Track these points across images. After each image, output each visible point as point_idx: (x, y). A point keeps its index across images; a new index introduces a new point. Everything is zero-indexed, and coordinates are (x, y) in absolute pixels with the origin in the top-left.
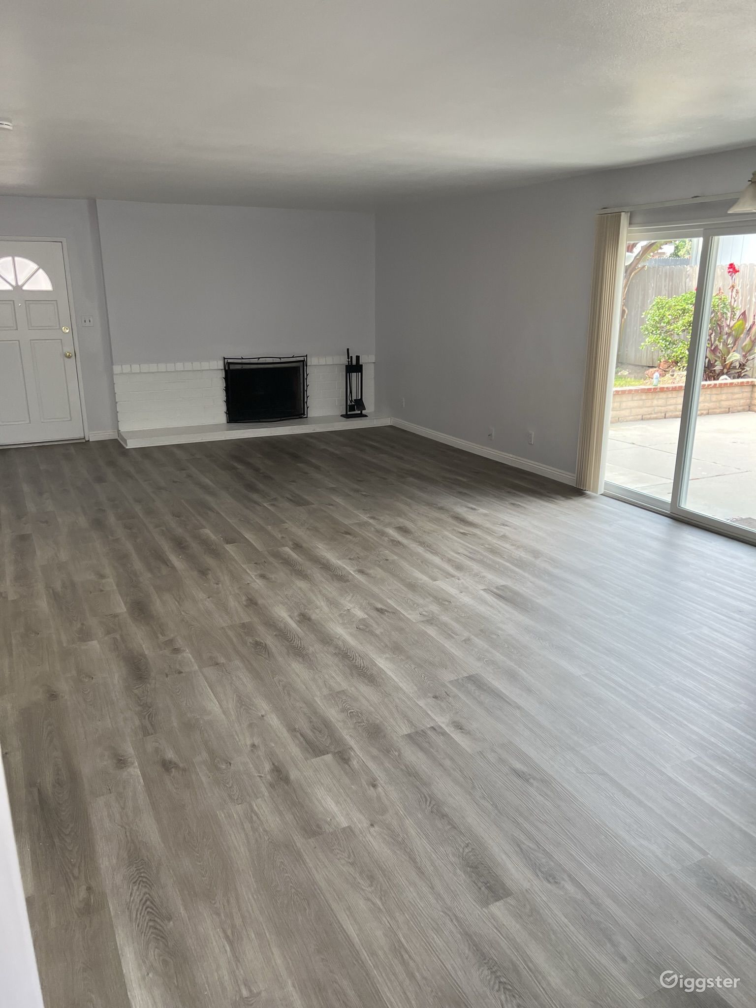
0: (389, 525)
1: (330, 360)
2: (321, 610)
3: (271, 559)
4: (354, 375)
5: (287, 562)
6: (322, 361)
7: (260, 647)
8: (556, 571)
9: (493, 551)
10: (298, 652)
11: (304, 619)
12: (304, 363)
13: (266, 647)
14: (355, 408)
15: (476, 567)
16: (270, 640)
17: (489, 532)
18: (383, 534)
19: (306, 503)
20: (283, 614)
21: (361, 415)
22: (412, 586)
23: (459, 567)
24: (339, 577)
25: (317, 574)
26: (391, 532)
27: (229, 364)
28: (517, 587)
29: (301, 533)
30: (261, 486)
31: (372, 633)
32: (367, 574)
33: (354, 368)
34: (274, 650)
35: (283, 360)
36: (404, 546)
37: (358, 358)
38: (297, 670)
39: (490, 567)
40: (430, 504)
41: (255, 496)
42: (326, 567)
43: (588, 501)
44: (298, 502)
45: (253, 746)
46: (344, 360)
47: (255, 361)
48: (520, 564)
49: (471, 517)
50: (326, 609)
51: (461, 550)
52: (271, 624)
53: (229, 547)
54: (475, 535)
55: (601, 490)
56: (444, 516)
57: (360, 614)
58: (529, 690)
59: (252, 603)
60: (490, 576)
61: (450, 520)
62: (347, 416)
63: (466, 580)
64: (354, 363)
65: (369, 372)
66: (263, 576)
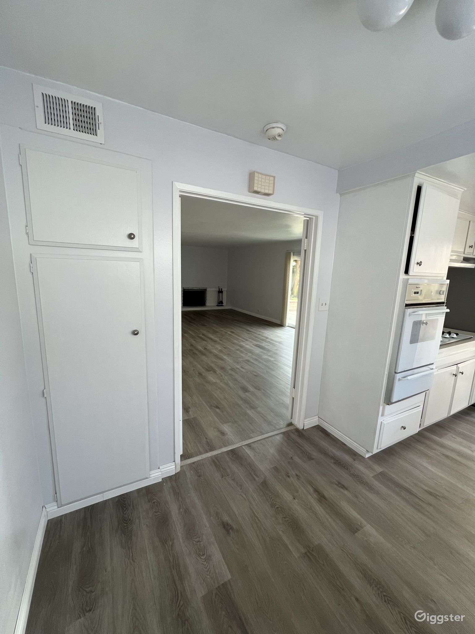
0: (228, 331)
1: (213, 289)
2: (209, 347)
3: (197, 337)
4: (220, 294)
5: (201, 338)
6: (211, 290)
7: (194, 353)
8: (272, 342)
9: (256, 337)
10: (204, 354)
11: (205, 349)
12: (206, 290)
13: (196, 354)
14: (220, 303)
15: (251, 340)
16: (197, 352)
17: (255, 333)
18: (226, 333)
19: (206, 326)
20: (200, 348)
21: (222, 306)
22: (234, 343)
23: (246, 340)
24: (215, 341)
25: (209, 340)
26: (229, 333)
27: (184, 289)
28: (261, 344)
29: (205, 332)
30: (193, 321)
31: (223, 352)
32: (222, 341)
33: (220, 292)
34: (197, 353)
35: (200, 289)
36: (232, 335)
37: (222, 289)
38: (204, 358)
39: (255, 340)
40: (240, 327)
41: (192, 324)
42: (211, 339)
43: (283, 328)
44: (203, 325)
45: (194, 370)
46: (218, 290)
47: (192, 289)
48: (263, 340)
49: (251, 330)
50: (211, 347)
51: (247, 337)
52: (197, 349)
53: (185, 334)
54: (251, 334)
55: (287, 325)
56: (244, 330)
57: (220, 348)
58: (260, 362)
59: (192, 345)
60: (254, 342)
61: (245, 330)
62: (218, 306)
63: (247, 342)
64: (221, 290)
65: (225, 294)
66: (194, 340)
